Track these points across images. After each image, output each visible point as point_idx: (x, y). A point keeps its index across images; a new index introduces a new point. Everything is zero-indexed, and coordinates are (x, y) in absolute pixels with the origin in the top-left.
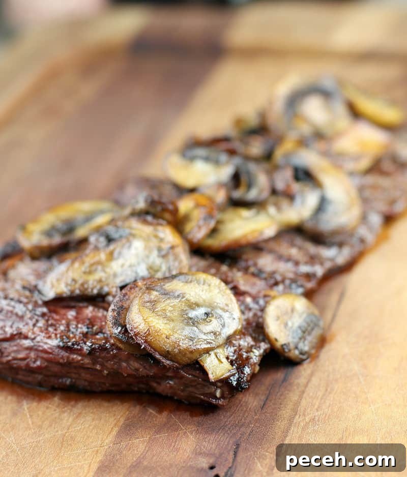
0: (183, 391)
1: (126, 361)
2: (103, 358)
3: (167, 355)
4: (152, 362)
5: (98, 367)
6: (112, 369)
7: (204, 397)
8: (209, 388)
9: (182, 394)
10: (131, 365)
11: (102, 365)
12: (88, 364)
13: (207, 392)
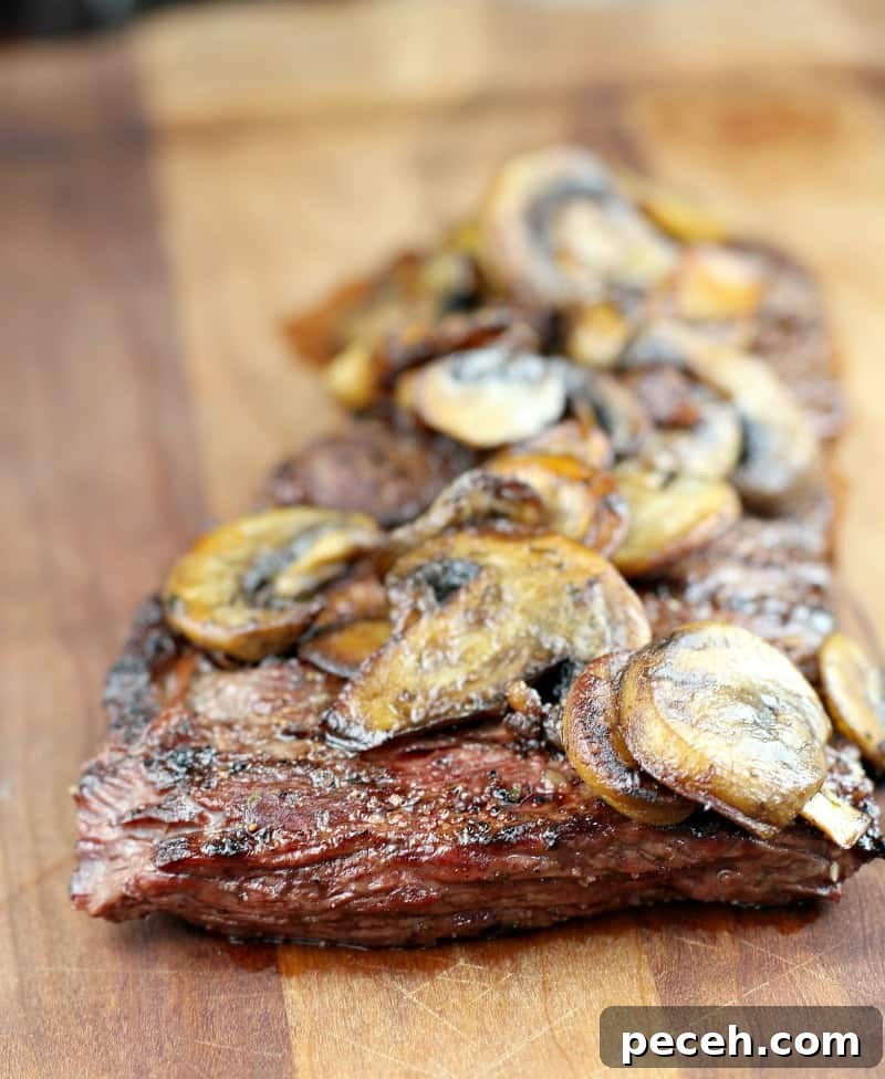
0: (758, 884)
1: (636, 845)
2: (583, 850)
3: (760, 811)
4: (700, 835)
5: (575, 872)
6: (607, 868)
7: (804, 887)
8: (814, 865)
9: (757, 890)
10: (647, 852)
11: (583, 866)
12: (551, 869)
13: (810, 874)
